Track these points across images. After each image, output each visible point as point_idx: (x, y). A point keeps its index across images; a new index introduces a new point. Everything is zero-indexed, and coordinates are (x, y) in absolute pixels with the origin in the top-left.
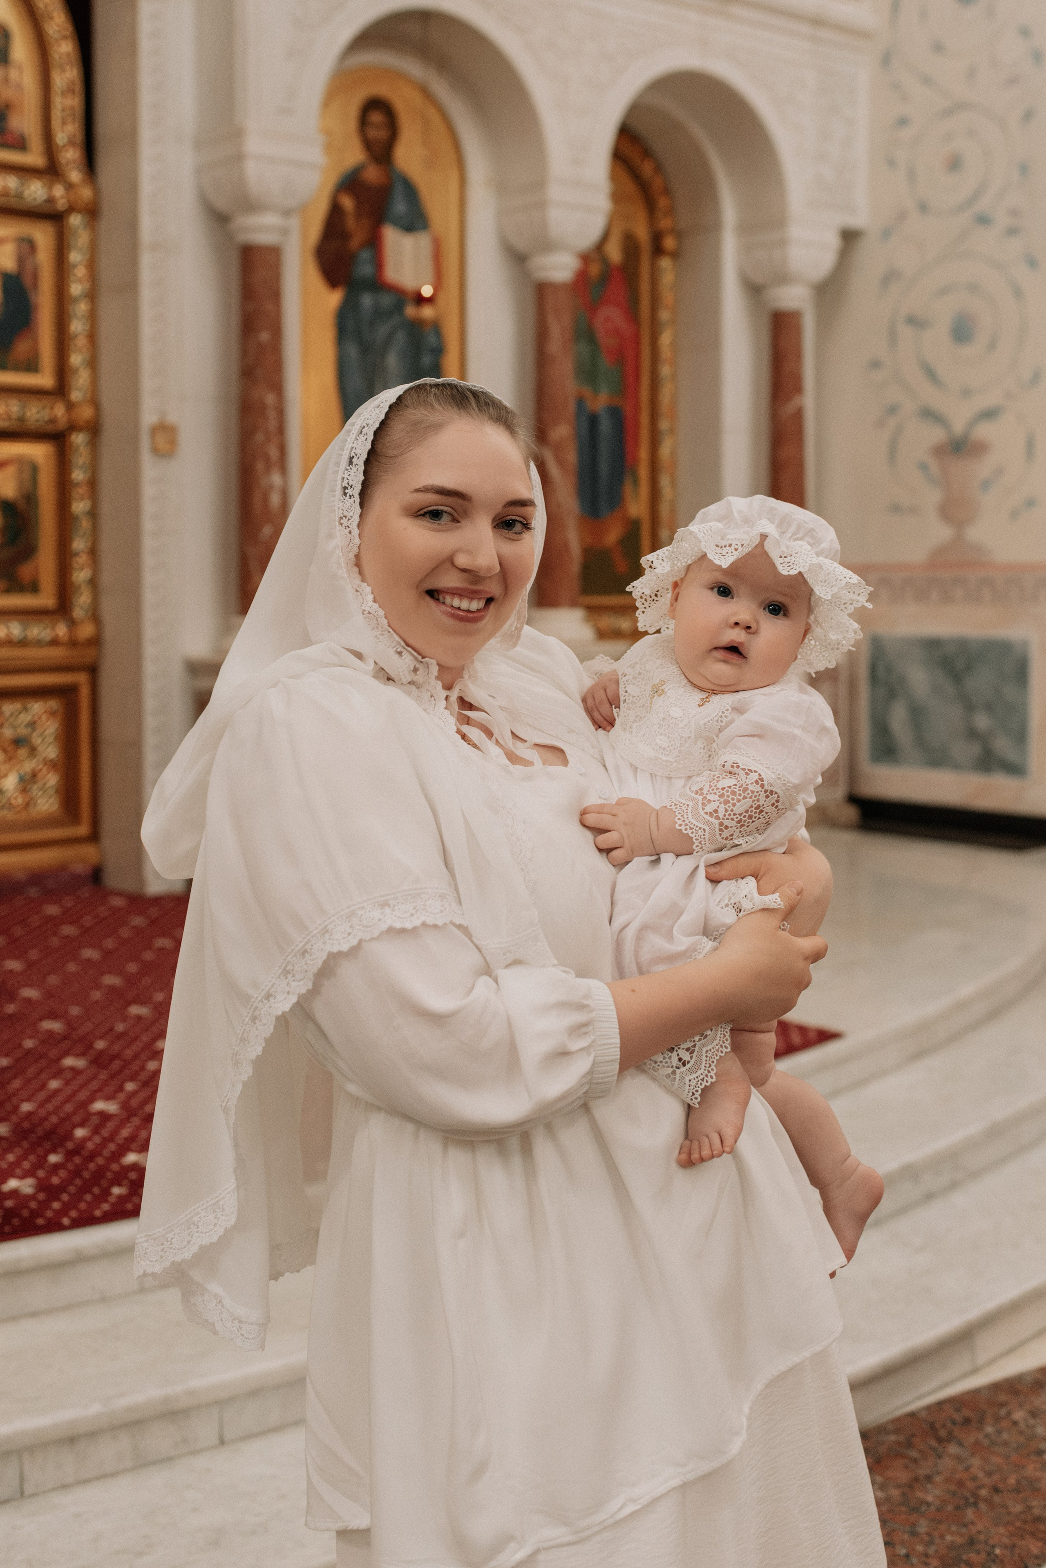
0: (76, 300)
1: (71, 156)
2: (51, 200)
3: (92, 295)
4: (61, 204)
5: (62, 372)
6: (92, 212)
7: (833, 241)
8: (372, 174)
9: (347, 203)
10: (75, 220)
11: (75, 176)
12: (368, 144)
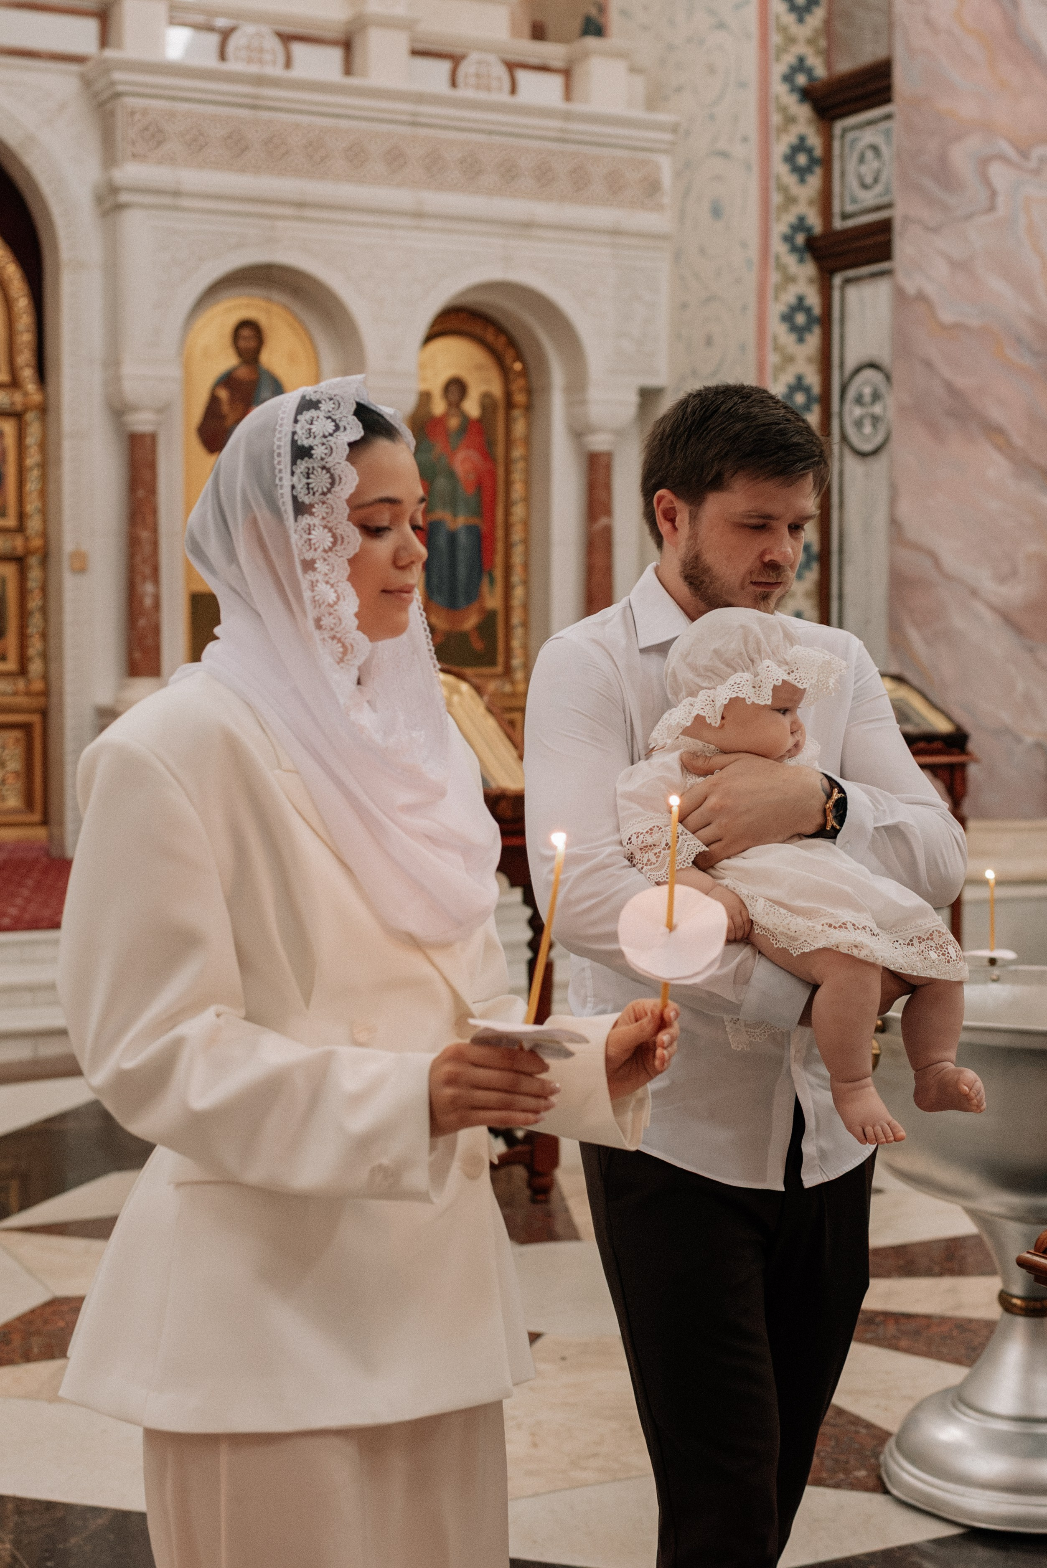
0: (31, 469)
1: (27, 374)
2: (13, 404)
3: (43, 465)
4: (19, 407)
5: (22, 516)
6: (43, 410)
7: (633, 398)
8: (244, 373)
9: (223, 394)
10: (30, 416)
11: (31, 387)
12: (240, 352)
